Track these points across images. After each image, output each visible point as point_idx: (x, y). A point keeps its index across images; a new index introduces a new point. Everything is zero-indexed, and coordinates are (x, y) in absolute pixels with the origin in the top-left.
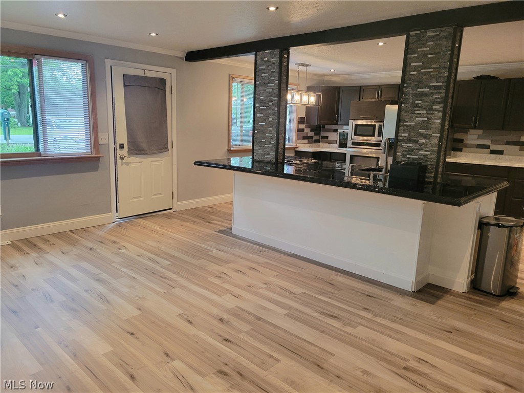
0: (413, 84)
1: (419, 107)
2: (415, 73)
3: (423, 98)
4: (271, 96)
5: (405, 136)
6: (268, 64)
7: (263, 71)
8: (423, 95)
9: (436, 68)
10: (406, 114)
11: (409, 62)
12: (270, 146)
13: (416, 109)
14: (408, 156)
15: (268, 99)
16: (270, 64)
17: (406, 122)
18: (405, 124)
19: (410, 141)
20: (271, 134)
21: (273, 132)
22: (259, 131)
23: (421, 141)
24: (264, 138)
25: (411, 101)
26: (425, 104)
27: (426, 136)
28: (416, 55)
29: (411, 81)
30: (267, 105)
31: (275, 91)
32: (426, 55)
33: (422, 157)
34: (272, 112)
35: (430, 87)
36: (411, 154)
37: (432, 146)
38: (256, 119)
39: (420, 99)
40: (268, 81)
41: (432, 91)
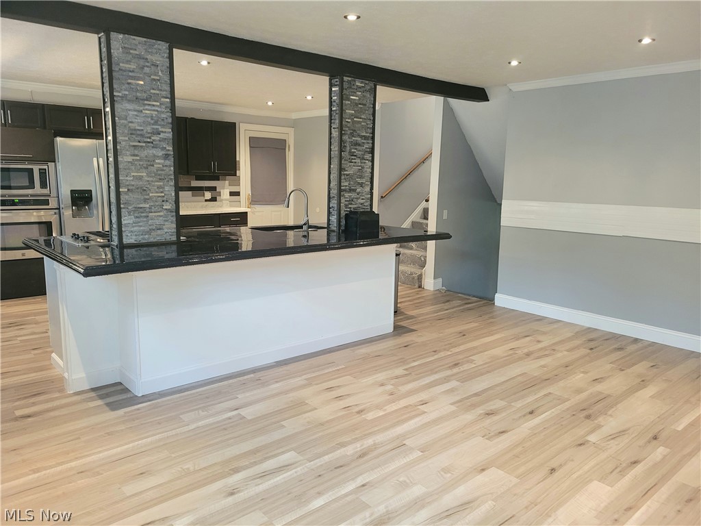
0: (349, 132)
1: (355, 156)
2: (349, 120)
3: (357, 147)
4: (156, 123)
5: (346, 186)
6: (142, 62)
7: (130, 74)
8: (357, 144)
9: (365, 119)
10: (346, 162)
11: (344, 108)
12: (161, 214)
13: (353, 157)
14: (350, 206)
15: (149, 129)
16: (147, 64)
17: (347, 171)
18: (345, 172)
19: (351, 190)
20: (162, 192)
21: (167, 188)
22: (130, 188)
23: (358, 190)
24: (145, 201)
25: (348, 148)
26: (360, 153)
27: (361, 185)
28: (349, 102)
29: (347, 129)
30: (149, 140)
31: (163, 116)
32: (357, 105)
33: (360, 206)
34: (160, 153)
35: (361, 137)
36: (351, 204)
37: (366, 194)
38: (121, 166)
39: (355, 147)
40: (145, 95)
41: (363, 141)
